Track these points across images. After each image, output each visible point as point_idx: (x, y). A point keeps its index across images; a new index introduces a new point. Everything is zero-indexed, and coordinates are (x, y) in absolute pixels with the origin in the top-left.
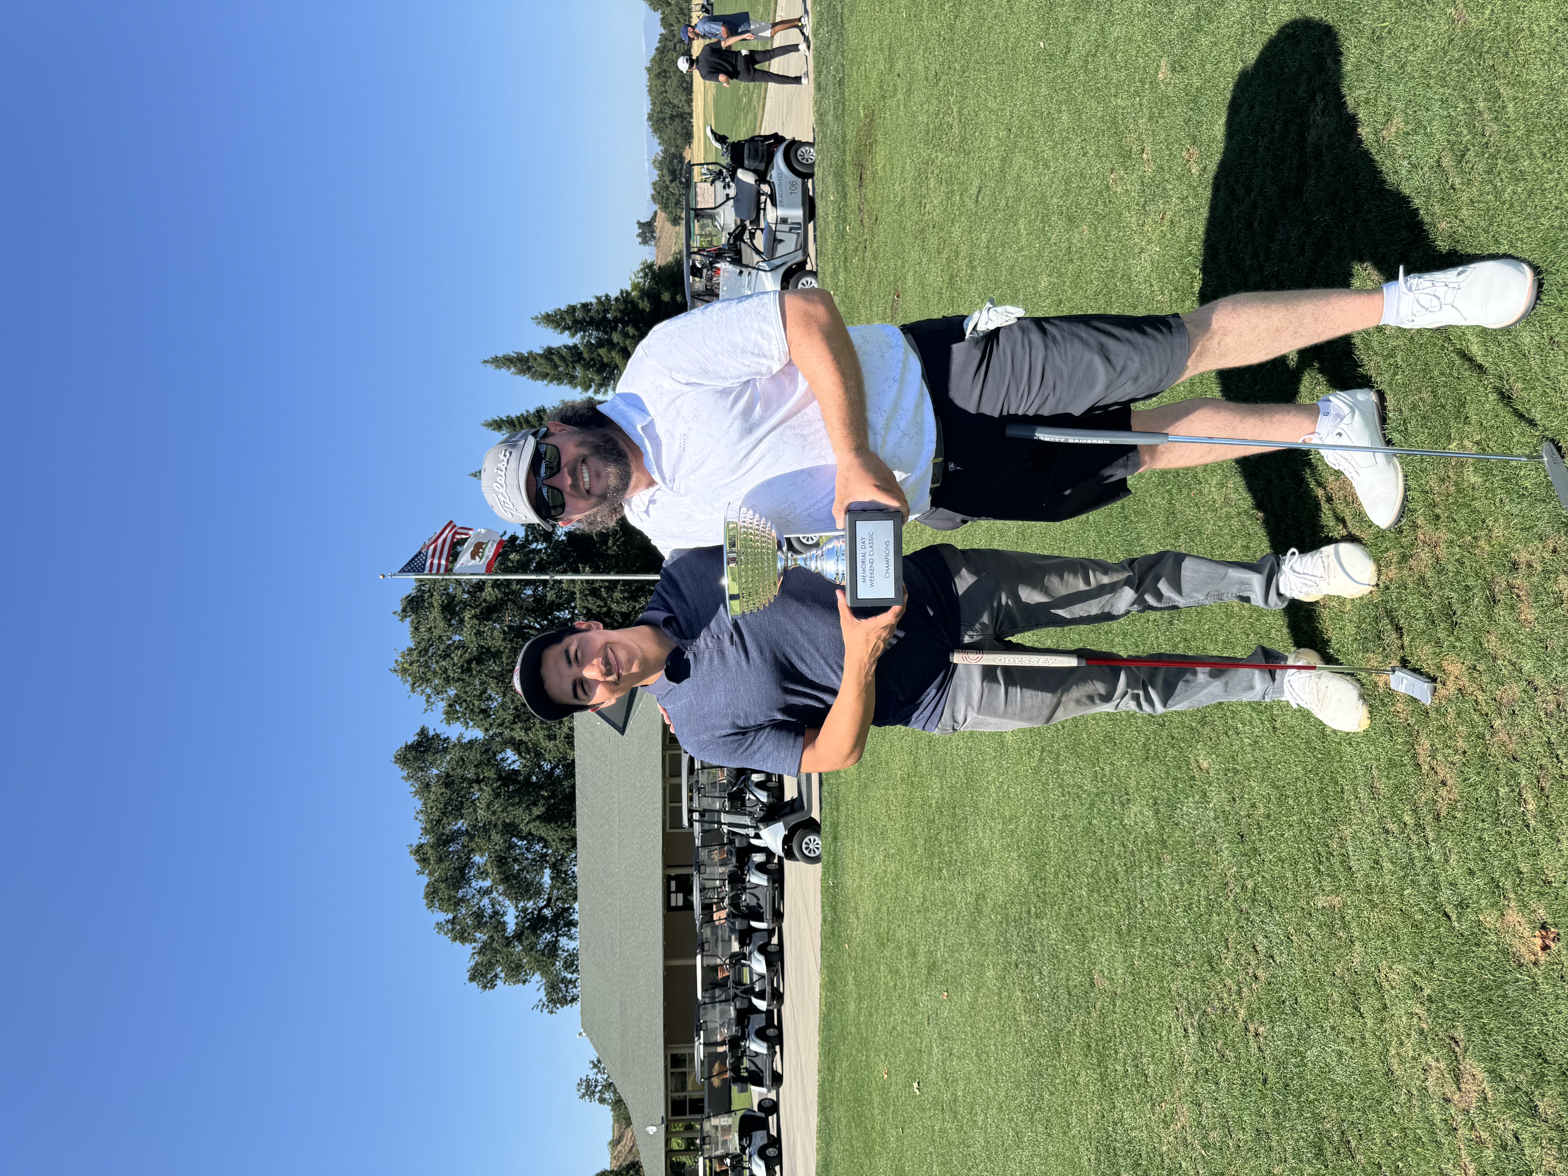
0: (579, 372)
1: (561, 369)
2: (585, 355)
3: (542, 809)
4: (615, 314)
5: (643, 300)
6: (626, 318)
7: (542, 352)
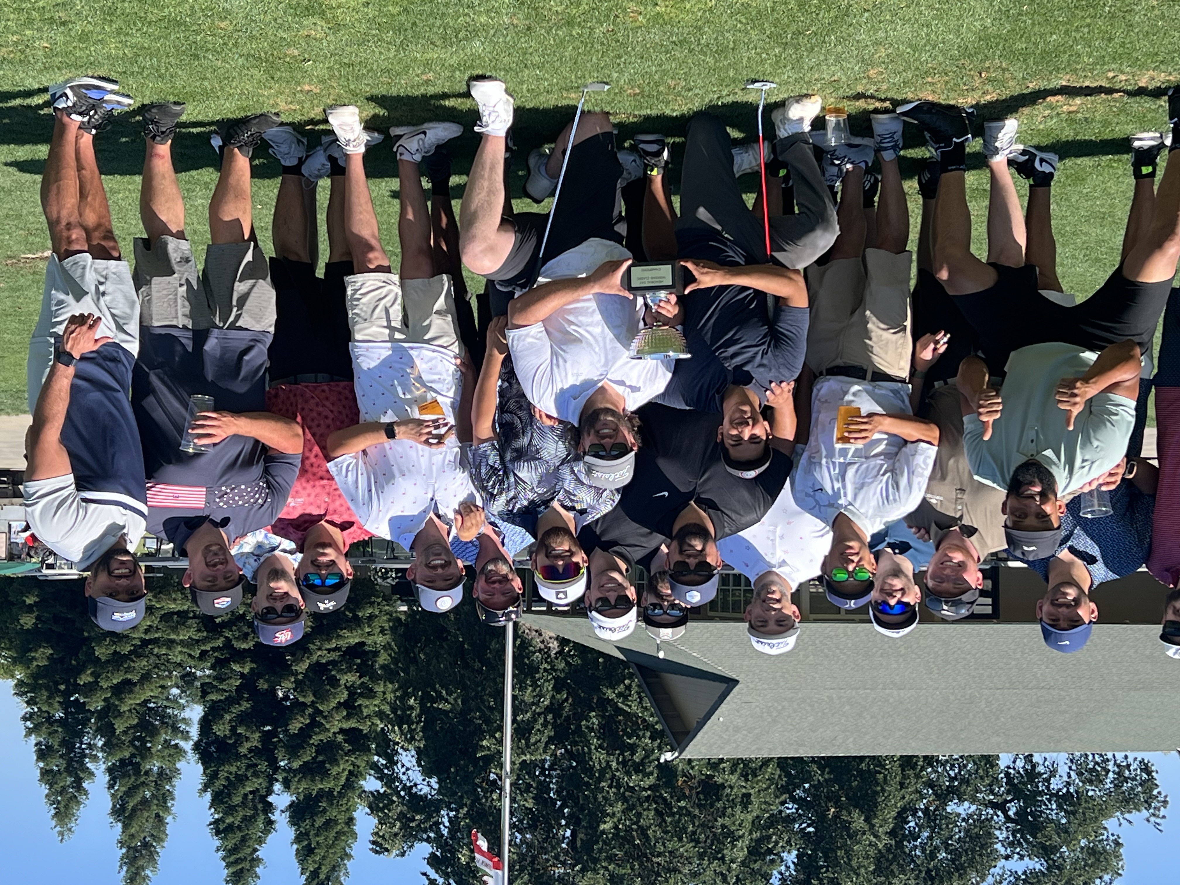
0: (155, 765)
1: (148, 794)
2: (127, 754)
3: (855, 815)
4: (56, 705)
5: (34, 658)
6: (62, 687)
7: (120, 825)
